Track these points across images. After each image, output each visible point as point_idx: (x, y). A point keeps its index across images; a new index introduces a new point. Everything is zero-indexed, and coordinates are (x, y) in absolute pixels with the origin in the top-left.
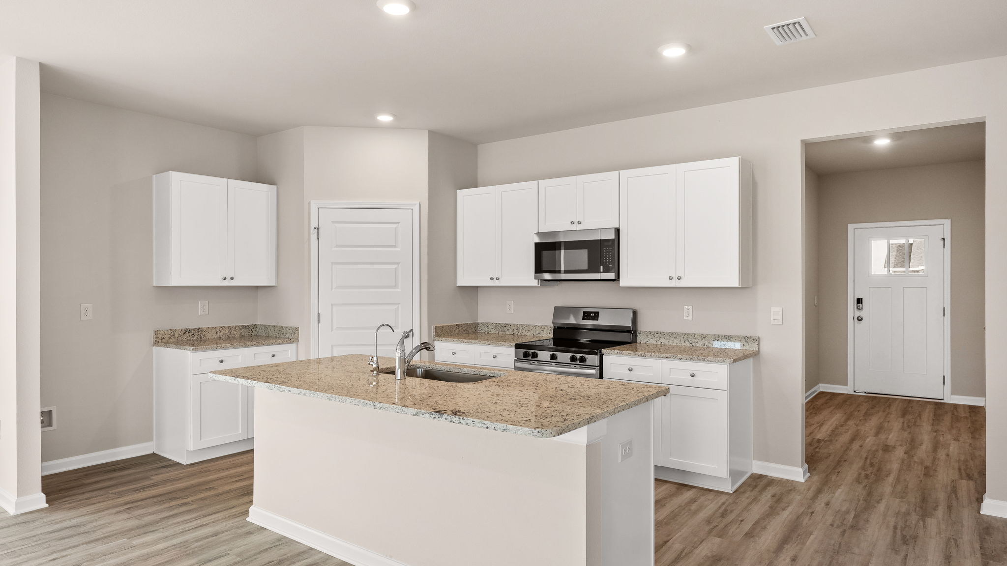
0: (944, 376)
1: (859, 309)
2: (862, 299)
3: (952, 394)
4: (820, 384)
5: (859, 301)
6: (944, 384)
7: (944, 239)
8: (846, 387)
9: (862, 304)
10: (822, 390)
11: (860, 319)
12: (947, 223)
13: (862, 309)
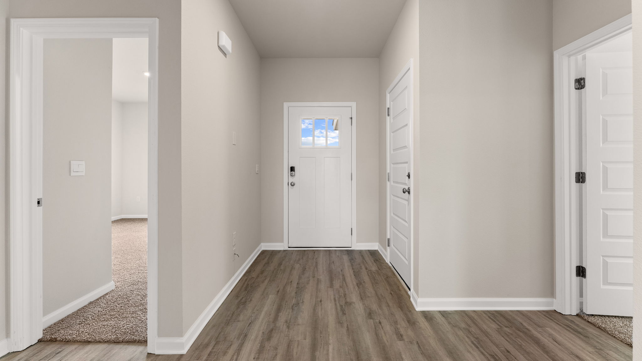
0: (352, 229)
1: (292, 176)
2: (294, 167)
3: (357, 243)
4: (262, 244)
5: (292, 169)
6: (352, 235)
7: (351, 118)
8: (282, 244)
9: (294, 171)
10: (264, 248)
11: (293, 185)
12: (354, 104)
13: (294, 175)
